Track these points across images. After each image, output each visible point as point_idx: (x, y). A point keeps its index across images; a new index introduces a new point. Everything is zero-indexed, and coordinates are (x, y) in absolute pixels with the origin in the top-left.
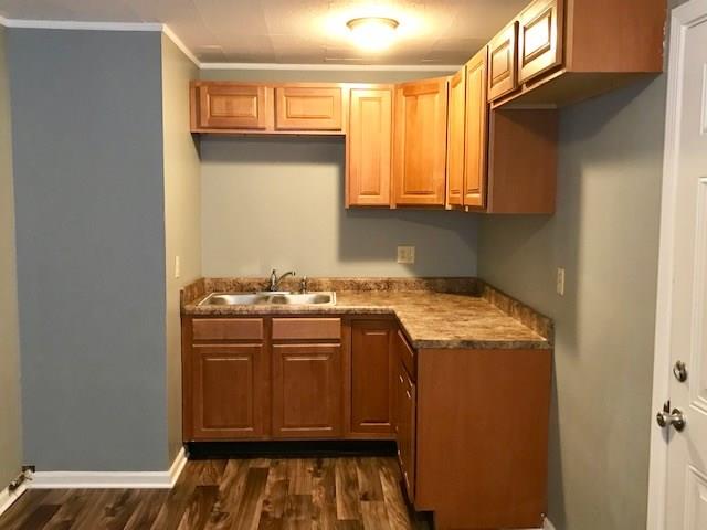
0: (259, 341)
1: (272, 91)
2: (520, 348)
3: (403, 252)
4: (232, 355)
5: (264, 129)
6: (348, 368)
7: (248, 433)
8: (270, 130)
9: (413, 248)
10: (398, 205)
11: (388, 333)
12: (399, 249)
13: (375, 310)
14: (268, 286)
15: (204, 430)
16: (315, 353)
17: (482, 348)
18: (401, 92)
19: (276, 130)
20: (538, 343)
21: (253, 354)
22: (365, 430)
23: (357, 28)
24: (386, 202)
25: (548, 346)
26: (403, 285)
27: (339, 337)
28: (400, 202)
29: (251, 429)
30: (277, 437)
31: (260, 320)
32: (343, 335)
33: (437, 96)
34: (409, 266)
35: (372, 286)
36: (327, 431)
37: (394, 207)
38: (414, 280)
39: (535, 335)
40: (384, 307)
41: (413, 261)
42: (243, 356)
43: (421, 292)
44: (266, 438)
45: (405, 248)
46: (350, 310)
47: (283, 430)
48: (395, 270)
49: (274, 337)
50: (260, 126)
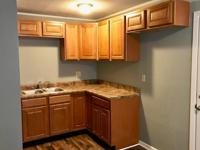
0: (44, 105)
1: (41, 23)
2: (134, 97)
3: (78, 73)
4: (36, 111)
5: (39, 35)
6: (72, 110)
7: (42, 136)
8: (41, 35)
9: (80, 72)
10: (80, 59)
11: (83, 98)
12: (76, 72)
13: (80, 91)
14: (38, 87)
15: (27, 138)
16: (63, 106)
17: (125, 98)
18: (80, 26)
19: (43, 35)
20: (137, 95)
21: (43, 110)
22: (78, 127)
23: (80, 7)
24: (77, 59)
25: (139, 95)
26: (78, 83)
27: (70, 100)
28: (82, 58)
29: (43, 134)
30: (52, 135)
31: (45, 98)
32: (71, 100)
33: (93, 28)
34: (79, 77)
35: (70, 84)
36: (67, 130)
37: (79, 60)
38: (81, 81)
39: (132, 93)
40: (82, 90)
41: (80, 76)
42: (40, 110)
43: (83, 84)
44: (48, 136)
45: (78, 72)
46: (73, 92)
47: (54, 132)
48: (76, 79)
49: (50, 103)
50: (38, 34)
